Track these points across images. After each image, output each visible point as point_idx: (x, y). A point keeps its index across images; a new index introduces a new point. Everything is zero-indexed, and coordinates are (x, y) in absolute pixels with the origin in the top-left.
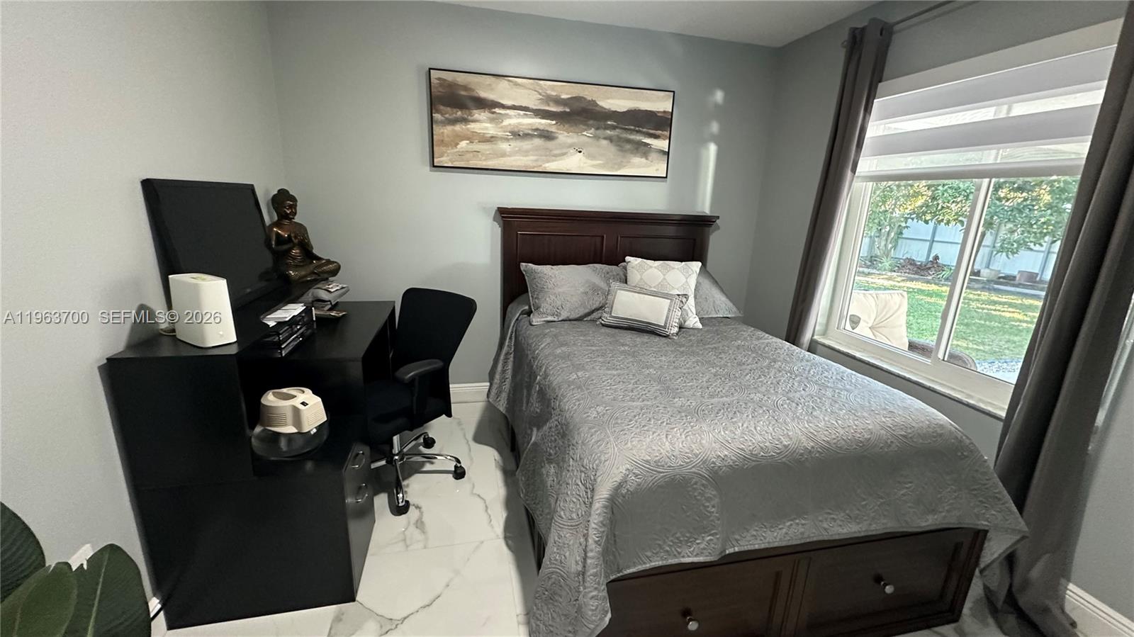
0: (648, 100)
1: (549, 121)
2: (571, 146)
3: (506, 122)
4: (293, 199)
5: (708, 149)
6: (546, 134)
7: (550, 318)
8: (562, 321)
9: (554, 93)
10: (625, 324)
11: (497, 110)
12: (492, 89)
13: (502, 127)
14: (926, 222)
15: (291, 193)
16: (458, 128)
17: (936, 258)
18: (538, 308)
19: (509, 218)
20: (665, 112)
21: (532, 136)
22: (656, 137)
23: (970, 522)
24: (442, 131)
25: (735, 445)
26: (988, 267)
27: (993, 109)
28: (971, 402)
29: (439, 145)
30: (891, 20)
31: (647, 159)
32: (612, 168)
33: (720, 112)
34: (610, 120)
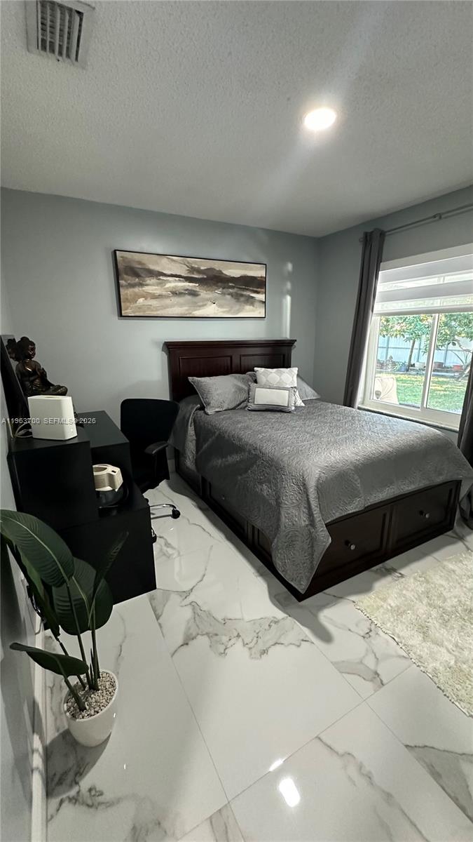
0: (251, 269)
1: (194, 284)
2: (208, 300)
3: (168, 285)
4: (33, 344)
5: (286, 298)
6: (193, 292)
7: (217, 410)
8: (225, 410)
9: (196, 266)
10: (264, 408)
11: (161, 277)
12: (158, 264)
13: (165, 289)
14: (384, 336)
15: (30, 340)
16: (137, 290)
17: (391, 357)
18: (209, 404)
19: (172, 349)
20: (261, 277)
21: (185, 294)
22: (258, 292)
23: (455, 477)
24: (126, 292)
25: (361, 454)
26: (418, 361)
27: (436, 279)
28: (443, 426)
29: (124, 302)
30: (386, 230)
31: (253, 306)
32: (234, 313)
33: (292, 277)
34: (231, 282)
